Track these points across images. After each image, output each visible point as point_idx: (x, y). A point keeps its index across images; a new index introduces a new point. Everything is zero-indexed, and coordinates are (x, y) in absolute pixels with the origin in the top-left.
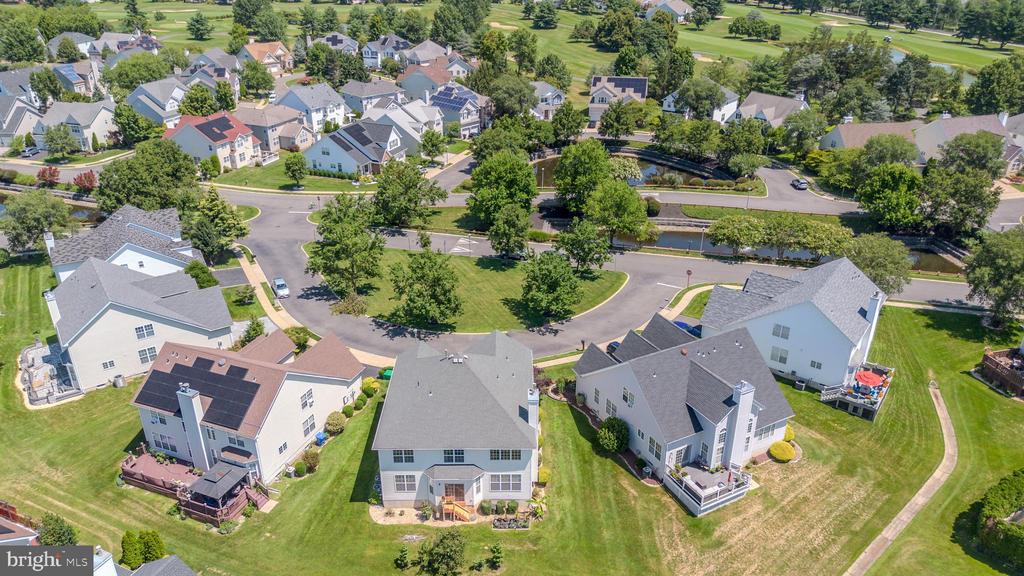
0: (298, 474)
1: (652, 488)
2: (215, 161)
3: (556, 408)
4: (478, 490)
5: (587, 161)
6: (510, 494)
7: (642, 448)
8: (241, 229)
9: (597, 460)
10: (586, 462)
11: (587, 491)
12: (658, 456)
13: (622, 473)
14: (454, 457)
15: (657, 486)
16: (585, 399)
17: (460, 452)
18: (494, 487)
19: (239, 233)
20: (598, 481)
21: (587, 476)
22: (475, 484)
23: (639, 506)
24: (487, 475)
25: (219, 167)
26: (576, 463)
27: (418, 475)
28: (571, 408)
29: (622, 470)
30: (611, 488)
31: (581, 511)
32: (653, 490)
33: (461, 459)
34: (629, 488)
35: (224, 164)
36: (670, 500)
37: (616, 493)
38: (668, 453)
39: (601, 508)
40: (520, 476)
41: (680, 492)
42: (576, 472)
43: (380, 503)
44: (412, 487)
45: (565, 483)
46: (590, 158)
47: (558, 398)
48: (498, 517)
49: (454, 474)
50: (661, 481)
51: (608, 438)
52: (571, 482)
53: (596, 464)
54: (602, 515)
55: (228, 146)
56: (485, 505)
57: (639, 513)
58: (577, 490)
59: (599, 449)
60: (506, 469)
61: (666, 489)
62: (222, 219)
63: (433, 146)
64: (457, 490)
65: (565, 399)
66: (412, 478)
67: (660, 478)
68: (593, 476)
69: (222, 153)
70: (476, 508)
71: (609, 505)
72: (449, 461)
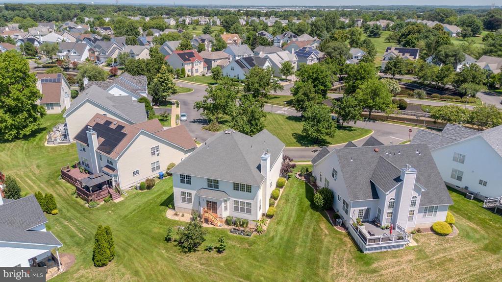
0: (141, 188)
1: (340, 232)
2: (183, 71)
3: (297, 183)
4: (226, 209)
5: (363, 72)
6: (245, 215)
7: (339, 207)
8: (174, 90)
9: (310, 212)
10: (302, 211)
11: (296, 226)
12: (347, 212)
13: (323, 220)
14: (213, 184)
15: (344, 231)
16: (316, 180)
17: (216, 182)
18: (236, 209)
20: (306, 222)
21: (300, 218)
22: (223, 204)
23: (326, 240)
24: (232, 199)
25: (185, 74)
26: (296, 211)
27: (193, 193)
28: (306, 184)
29: (324, 219)
30: (312, 227)
31: (287, 235)
32: (340, 233)
33: (216, 187)
34: (324, 229)
35: (187, 73)
36: (350, 240)
37: (314, 230)
38: (352, 210)
39: (301, 236)
40: (251, 203)
41: (356, 236)
42: (294, 214)
43: (174, 208)
44: (190, 201)
45: (285, 219)
46: (365, 71)
47: (300, 178)
48: (234, 227)
49: (212, 195)
50: (347, 229)
51: (319, 198)
52: (289, 219)
53: (308, 213)
54: (300, 240)
55: (191, 65)
56: (229, 218)
57: (325, 243)
58: (290, 224)
59: (314, 206)
60: (242, 197)
61: (349, 234)
62: (166, 84)
63: (287, 70)
64: (213, 206)
65: (305, 180)
66: (190, 194)
67: (347, 226)
68: (304, 219)
69: (187, 67)
70: (224, 220)
71: (307, 236)
72: (210, 187)
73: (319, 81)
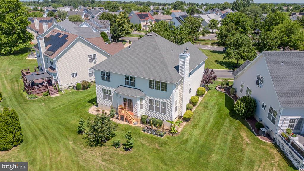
0: (78, 88)
1: (264, 142)
2: (140, 26)
3: (216, 94)
4: (141, 107)
5: (278, 19)
6: (160, 115)
7: (263, 116)
8: (128, 31)
10: (221, 118)
11: (214, 131)
12: (274, 121)
13: (244, 129)
14: (130, 81)
15: (269, 142)
16: (236, 92)
17: (133, 79)
18: (151, 108)
19: (127, 32)
20: (224, 128)
21: (218, 124)
22: (138, 102)
23: (248, 150)
24: (148, 98)
25: (141, 28)
26: (214, 118)
27: (113, 90)
28: (226, 95)
29: (245, 127)
30: (231, 134)
31: (202, 139)
32: (265, 144)
33: (133, 85)
34: (245, 138)
35: (142, 27)
36: (277, 153)
37: (233, 136)
38: (281, 118)
39: (218, 142)
40: (165, 103)
41: (286, 148)
42: (212, 120)
44: (110, 98)
45: (202, 124)
46: (280, 18)
47: (221, 90)
48: (148, 126)
49: (129, 93)
50: (273, 140)
51: (240, 106)
52: (206, 124)
53: (227, 120)
54: (217, 146)
55: (145, 22)
56: (143, 117)
57: (246, 153)
58: (207, 129)
59: (234, 114)
60: (158, 96)
61: (276, 145)
63: (213, 24)
64: (129, 103)
65: (225, 92)
66: (110, 91)
67: (273, 137)
68: (222, 125)
69: (143, 24)
70: (139, 118)
71: (225, 142)
72: (127, 85)
73: (240, 24)
